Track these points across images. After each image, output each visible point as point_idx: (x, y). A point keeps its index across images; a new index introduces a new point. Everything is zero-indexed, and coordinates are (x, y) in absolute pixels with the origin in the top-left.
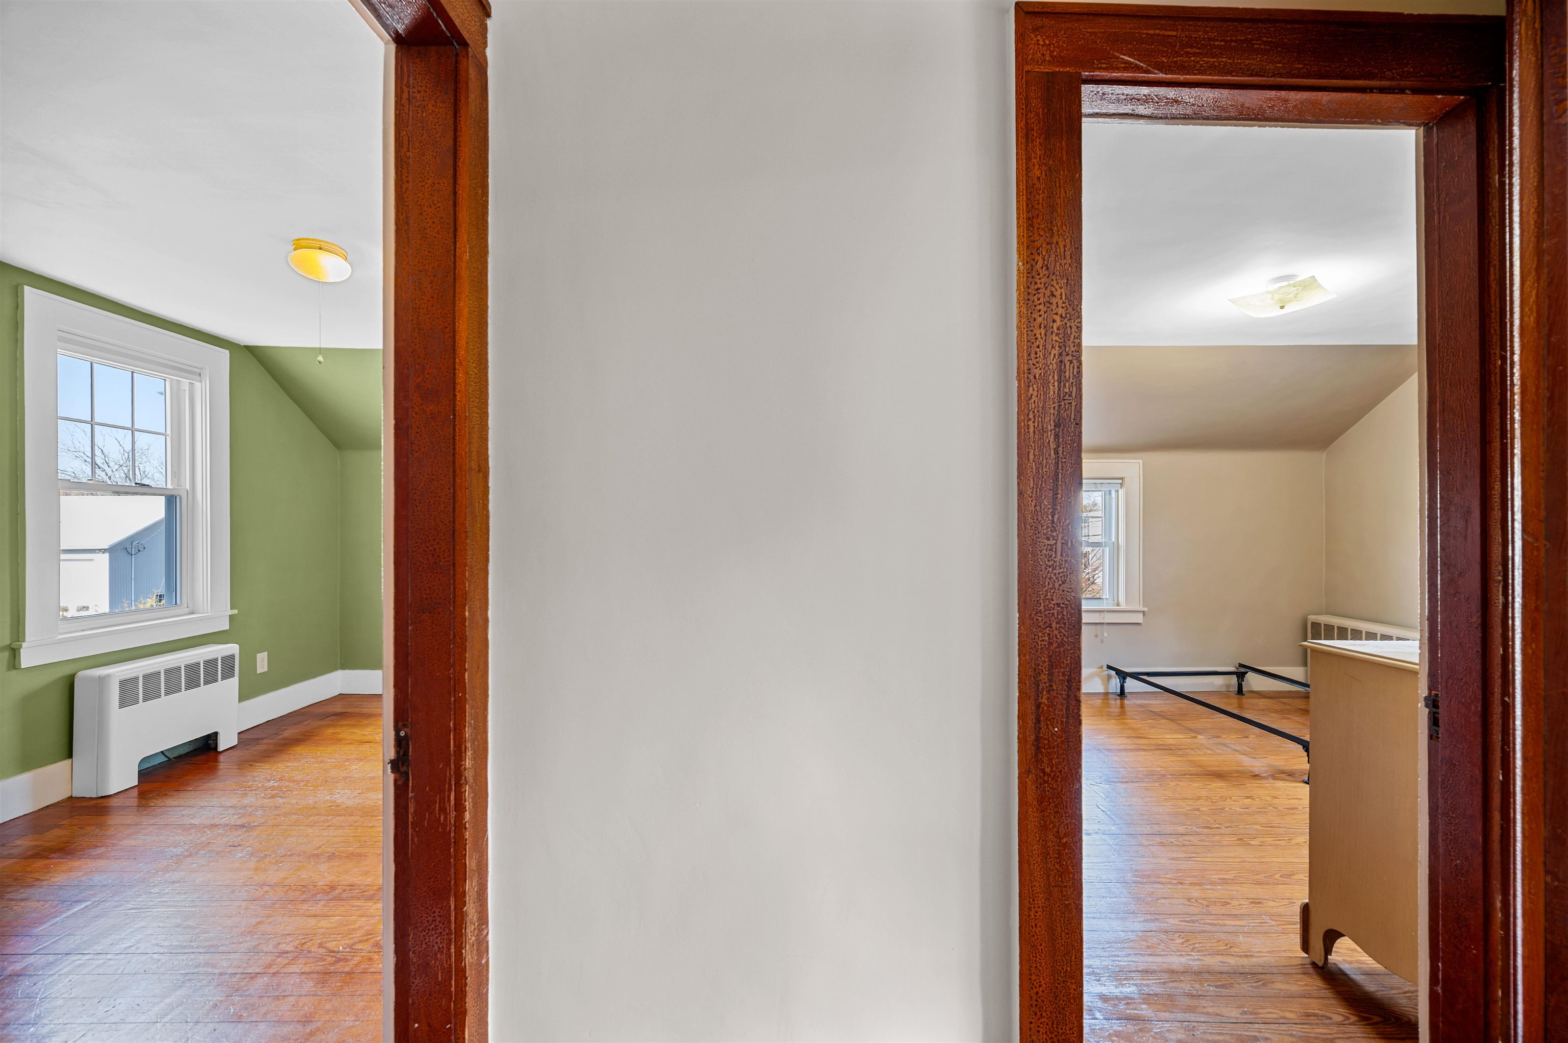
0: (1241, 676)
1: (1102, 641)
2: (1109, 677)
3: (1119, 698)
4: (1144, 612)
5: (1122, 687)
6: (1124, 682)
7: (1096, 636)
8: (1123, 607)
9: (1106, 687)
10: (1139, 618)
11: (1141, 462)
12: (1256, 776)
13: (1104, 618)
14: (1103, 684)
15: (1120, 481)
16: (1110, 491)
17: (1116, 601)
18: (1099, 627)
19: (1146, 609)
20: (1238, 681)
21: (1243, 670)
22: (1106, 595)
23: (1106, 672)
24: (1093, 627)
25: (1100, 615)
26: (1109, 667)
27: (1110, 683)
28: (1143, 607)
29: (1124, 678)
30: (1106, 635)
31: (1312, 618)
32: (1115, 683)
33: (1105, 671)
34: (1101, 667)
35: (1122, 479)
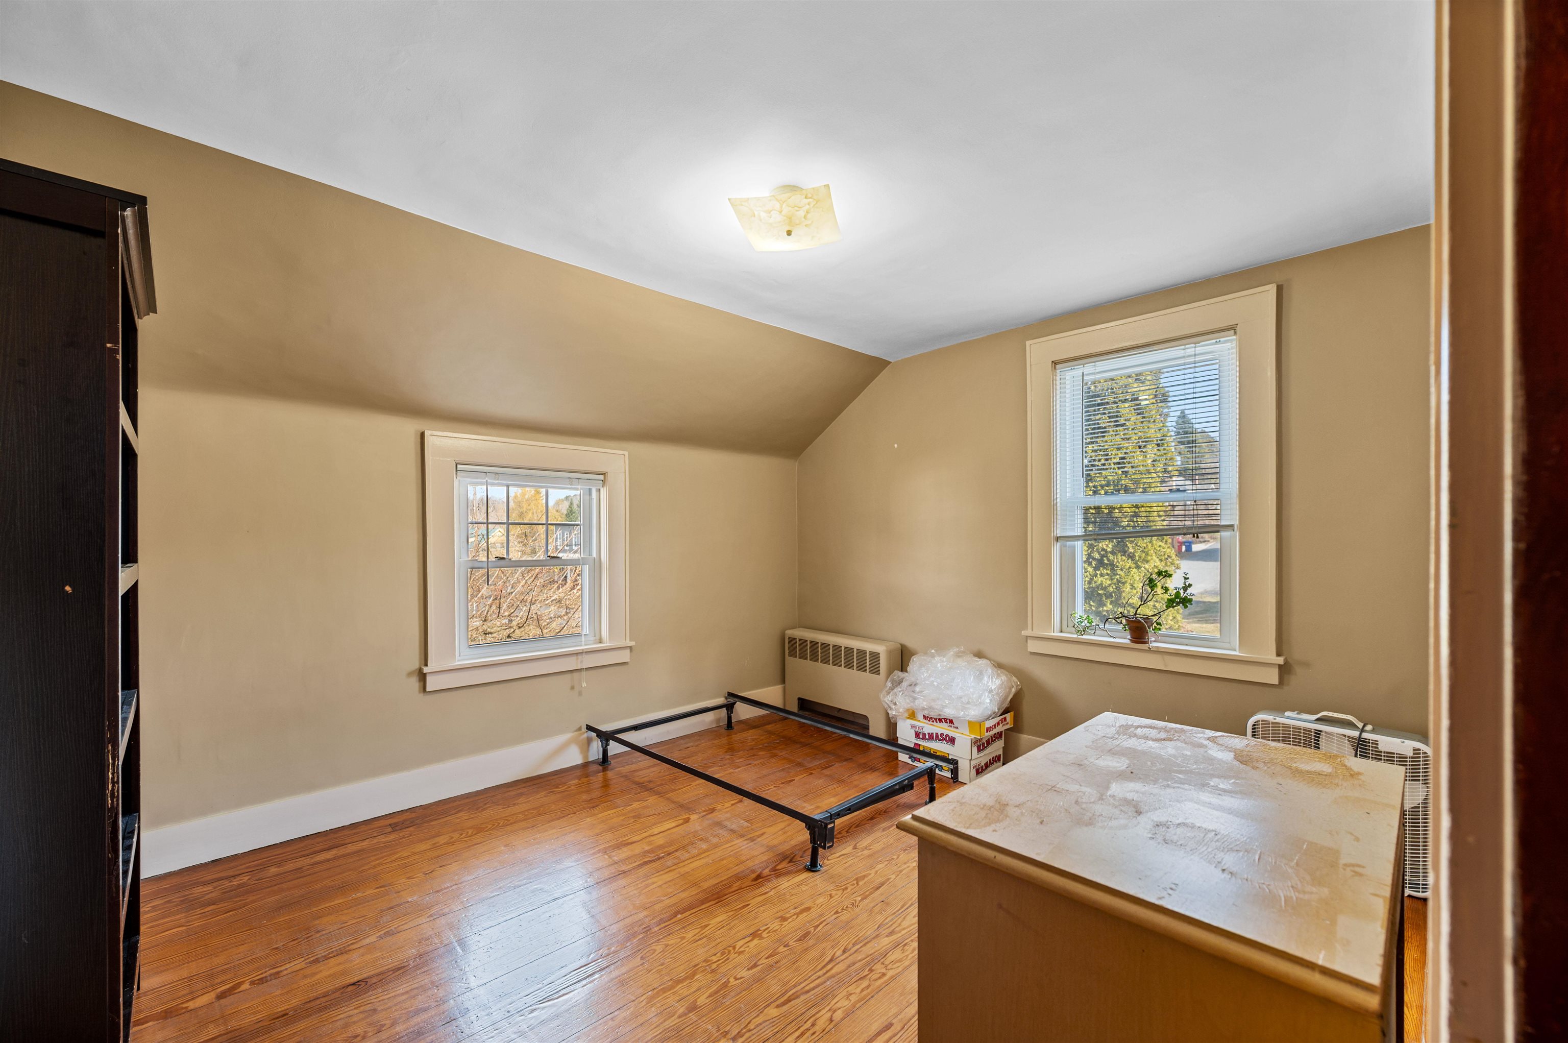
0: (730, 707)
1: (580, 694)
2: (589, 741)
3: (601, 768)
4: (631, 648)
5: (605, 752)
6: (607, 745)
7: (572, 688)
8: (606, 644)
9: (586, 755)
10: (625, 656)
11: (626, 453)
12: (759, 879)
13: (582, 662)
14: (582, 752)
15: (602, 477)
16: (590, 490)
17: (598, 637)
18: (576, 675)
19: (632, 644)
20: (728, 714)
21: (731, 700)
22: (586, 630)
23: (585, 735)
24: (568, 676)
25: (577, 659)
26: (590, 728)
27: (590, 748)
28: (631, 640)
29: (607, 741)
30: (584, 685)
31: (790, 633)
32: (596, 747)
33: (584, 733)
34: (580, 729)
35: (604, 474)
